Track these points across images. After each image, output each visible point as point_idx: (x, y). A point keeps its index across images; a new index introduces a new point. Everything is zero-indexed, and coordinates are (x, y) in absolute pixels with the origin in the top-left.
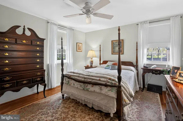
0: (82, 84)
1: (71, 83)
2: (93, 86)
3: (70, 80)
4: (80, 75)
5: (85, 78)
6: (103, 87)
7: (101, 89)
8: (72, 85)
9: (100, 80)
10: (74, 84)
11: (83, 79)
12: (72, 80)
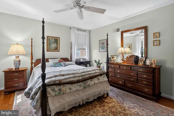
0: (81, 83)
1: (64, 89)
2: (92, 80)
3: (62, 87)
4: (76, 75)
5: (82, 76)
6: (99, 77)
7: (99, 79)
8: (68, 91)
9: (96, 73)
10: (70, 89)
11: (81, 78)
12: (66, 85)
